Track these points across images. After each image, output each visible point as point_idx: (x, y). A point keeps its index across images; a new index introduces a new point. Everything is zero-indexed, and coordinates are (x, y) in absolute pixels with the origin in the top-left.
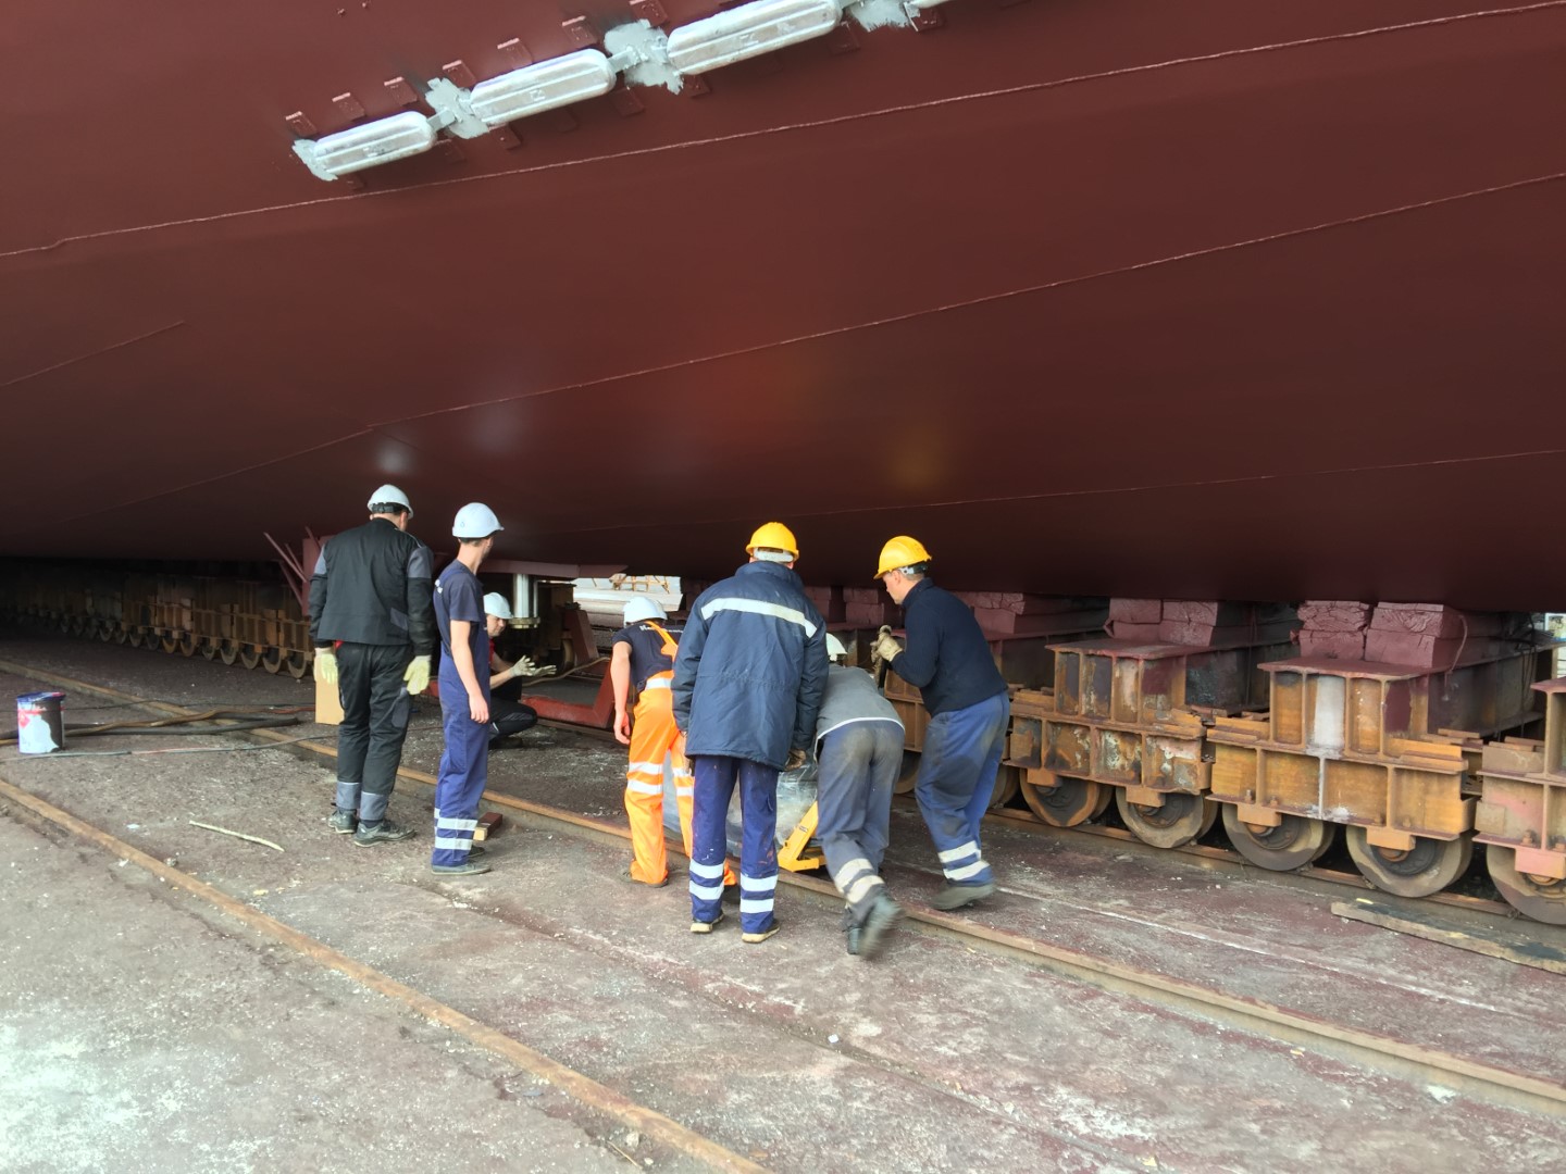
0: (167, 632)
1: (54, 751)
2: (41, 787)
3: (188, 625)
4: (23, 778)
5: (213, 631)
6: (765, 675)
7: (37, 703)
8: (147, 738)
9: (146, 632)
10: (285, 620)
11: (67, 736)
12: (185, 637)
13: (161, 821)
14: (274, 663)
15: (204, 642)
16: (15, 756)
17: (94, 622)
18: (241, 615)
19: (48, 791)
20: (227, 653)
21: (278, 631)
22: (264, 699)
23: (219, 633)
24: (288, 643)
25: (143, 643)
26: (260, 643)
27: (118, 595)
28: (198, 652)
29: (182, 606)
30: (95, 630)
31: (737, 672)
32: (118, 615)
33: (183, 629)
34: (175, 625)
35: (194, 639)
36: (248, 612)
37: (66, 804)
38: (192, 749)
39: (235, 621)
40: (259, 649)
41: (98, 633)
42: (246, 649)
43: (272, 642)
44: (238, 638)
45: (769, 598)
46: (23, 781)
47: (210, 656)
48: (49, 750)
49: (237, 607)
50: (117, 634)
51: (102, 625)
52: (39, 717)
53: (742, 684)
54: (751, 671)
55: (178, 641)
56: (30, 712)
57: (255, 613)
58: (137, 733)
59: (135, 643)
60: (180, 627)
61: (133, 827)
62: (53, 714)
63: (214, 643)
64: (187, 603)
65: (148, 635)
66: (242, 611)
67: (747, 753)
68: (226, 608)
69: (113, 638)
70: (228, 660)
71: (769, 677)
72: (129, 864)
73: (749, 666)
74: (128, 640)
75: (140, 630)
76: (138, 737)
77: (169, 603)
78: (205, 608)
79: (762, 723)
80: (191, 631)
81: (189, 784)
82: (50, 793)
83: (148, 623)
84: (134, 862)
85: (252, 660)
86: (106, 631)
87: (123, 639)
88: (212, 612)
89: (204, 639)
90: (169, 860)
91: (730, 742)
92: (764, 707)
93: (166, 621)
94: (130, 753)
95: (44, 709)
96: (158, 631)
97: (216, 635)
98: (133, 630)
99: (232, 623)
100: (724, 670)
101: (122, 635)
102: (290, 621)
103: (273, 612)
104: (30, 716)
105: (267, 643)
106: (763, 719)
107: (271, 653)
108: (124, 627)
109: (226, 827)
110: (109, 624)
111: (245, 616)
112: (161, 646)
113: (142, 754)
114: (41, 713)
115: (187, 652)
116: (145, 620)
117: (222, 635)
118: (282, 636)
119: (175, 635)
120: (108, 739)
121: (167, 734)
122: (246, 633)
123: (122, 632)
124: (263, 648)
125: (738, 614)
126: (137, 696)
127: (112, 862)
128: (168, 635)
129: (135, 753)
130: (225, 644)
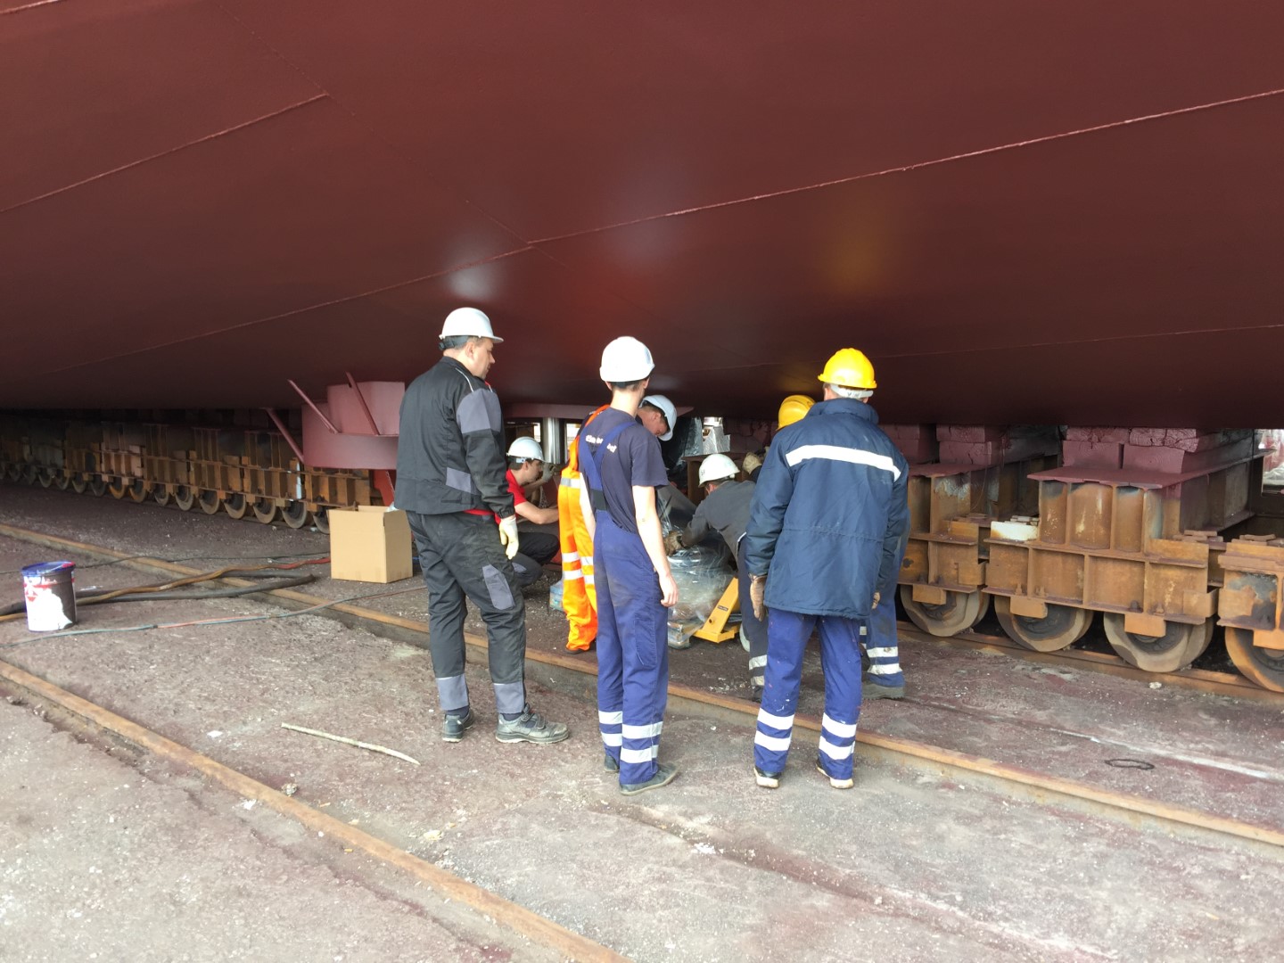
0: (115, 478)
1: (68, 627)
2: (75, 679)
3: (138, 472)
4: (49, 667)
5: (168, 477)
6: (857, 528)
7: (46, 576)
8: (162, 604)
9: (92, 478)
10: (251, 466)
11: (79, 608)
12: (136, 483)
13: (245, 723)
14: (238, 508)
15: (158, 488)
16: (26, 635)
17: (34, 469)
18: (199, 462)
19: (87, 684)
20: (183, 499)
21: (242, 476)
22: (255, 551)
23: (174, 479)
24: (255, 489)
25: (87, 489)
26: (223, 489)
27: (59, 442)
28: (150, 498)
29: (131, 453)
30: (34, 477)
31: (829, 526)
32: (60, 462)
33: (133, 475)
34: (124, 471)
35: (147, 486)
36: (207, 459)
37: (118, 703)
38: (225, 620)
39: (192, 469)
40: (222, 495)
41: (37, 479)
42: (207, 496)
43: (236, 487)
44: (197, 484)
45: (857, 444)
46: (49, 671)
47: (163, 501)
48: (62, 627)
49: (193, 454)
50: (59, 480)
51: (43, 472)
52: (49, 591)
53: (834, 538)
54: (842, 524)
55: (127, 488)
56: (39, 586)
57: (215, 460)
58: (148, 599)
59: (79, 489)
60: (130, 474)
61: (214, 734)
62: (64, 585)
63: (170, 488)
64: (136, 450)
65: (94, 482)
66: (200, 457)
67: (842, 611)
68: (182, 454)
69: (53, 484)
70: (185, 506)
71: (861, 531)
72: (257, 805)
73: (841, 518)
74: (71, 486)
75: (86, 477)
76: (150, 603)
77: (116, 450)
78: (157, 454)
79: (854, 579)
80: (143, 477)
81: (248, 667)
82: (90, 687)
83: (93, 470)
84: (264, 803)
85: (212, 505)
86: (47, 477)
87: (65, 485)
88: (166, 459)
89: (157, 485)
90: (289, 786)
91: (827, 600)
92: (856, 562)
93: (114, 467)
94: (156, 627)
95: (55, 581)
96: (105, 478)
97: (172, 482)
98: (76, 477)
99: (189, 470)
100: (816, 525)
101: (64, 482)
102: (257, 467)
103: (236, 459)
104: (40, 591)
105: (230, 489)
106: (855, 575)
107: (235, 499)
108: (67, 474)
109: (327, 730)
110: (50, 471)
111: (204, 463)
112: (108, 492)
113: (172, 628)
114: (51, 586)
115: (138, 498)
116: (90, 467)
117: (177, 481)
118: (247, 482)
119: (125, 481)
120: (118, 607)
121: (181, 598)
122: (206, 479)
123: (66, 478)
124: (227, 494)
125: (827, 464)
126: (117, 549)
127: (233, 802)
128: (116, 482)
129: (162, 626)
130: (181, 491)
